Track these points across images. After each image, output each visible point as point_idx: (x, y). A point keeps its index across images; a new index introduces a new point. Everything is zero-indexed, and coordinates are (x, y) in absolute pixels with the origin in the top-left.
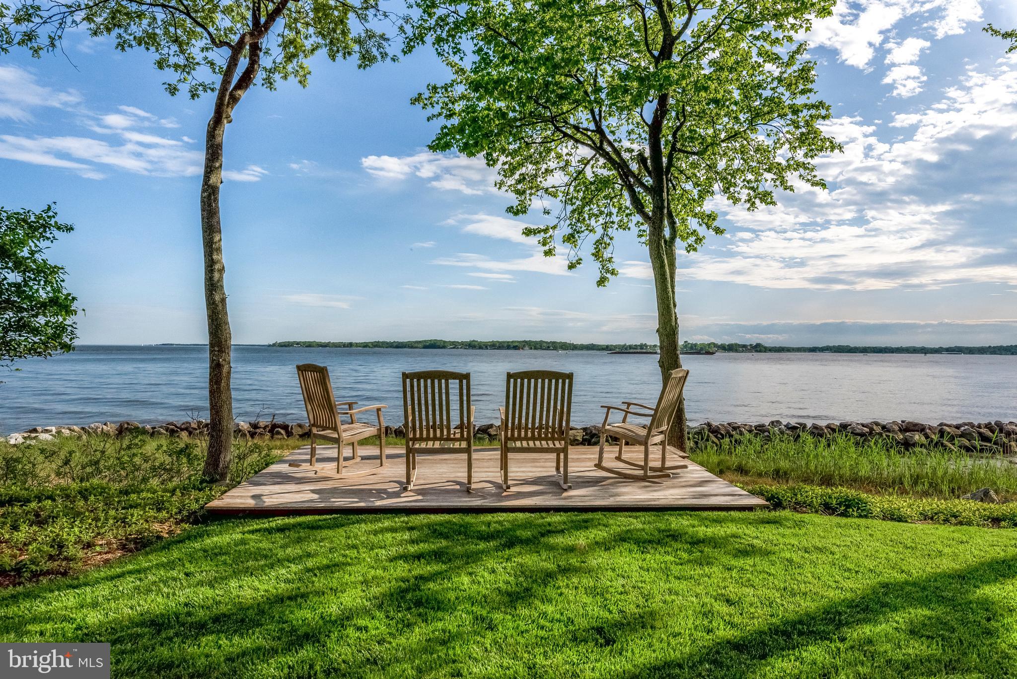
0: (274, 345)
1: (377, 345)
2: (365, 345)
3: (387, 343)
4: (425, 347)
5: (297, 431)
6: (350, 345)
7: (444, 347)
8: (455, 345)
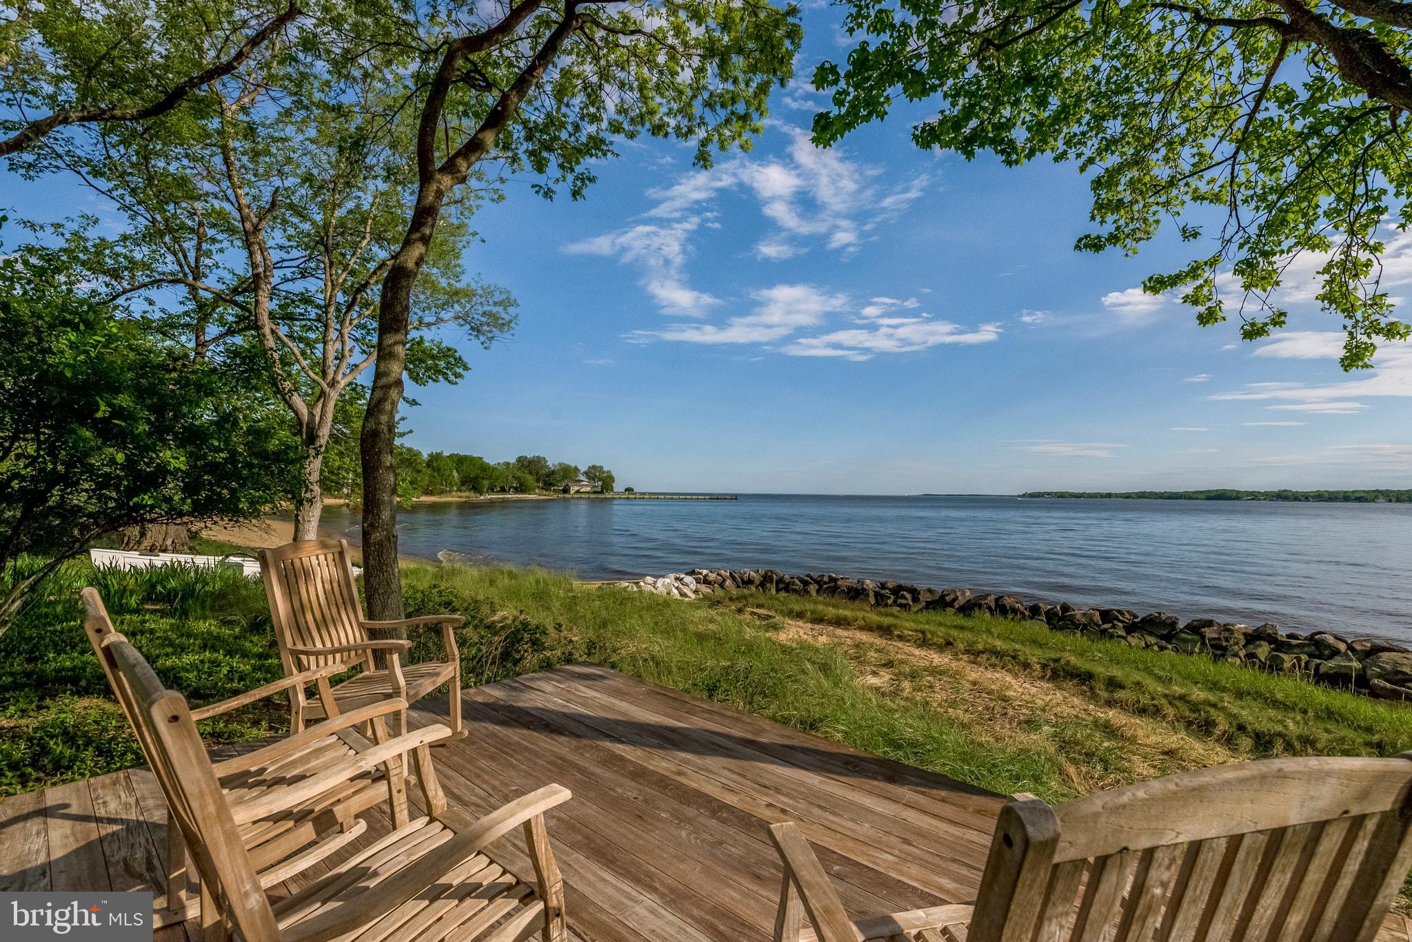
0: (1024, 496)
1: (1142, 495)
2: (1128, 496)
3: (1156, 493)
4: (1209, 498)
5: (924, 597)
6: (1109, 495)
7: (1237, 498)
8: (1255, 496)
